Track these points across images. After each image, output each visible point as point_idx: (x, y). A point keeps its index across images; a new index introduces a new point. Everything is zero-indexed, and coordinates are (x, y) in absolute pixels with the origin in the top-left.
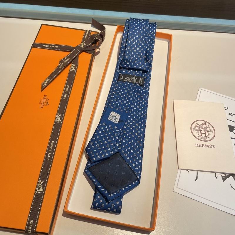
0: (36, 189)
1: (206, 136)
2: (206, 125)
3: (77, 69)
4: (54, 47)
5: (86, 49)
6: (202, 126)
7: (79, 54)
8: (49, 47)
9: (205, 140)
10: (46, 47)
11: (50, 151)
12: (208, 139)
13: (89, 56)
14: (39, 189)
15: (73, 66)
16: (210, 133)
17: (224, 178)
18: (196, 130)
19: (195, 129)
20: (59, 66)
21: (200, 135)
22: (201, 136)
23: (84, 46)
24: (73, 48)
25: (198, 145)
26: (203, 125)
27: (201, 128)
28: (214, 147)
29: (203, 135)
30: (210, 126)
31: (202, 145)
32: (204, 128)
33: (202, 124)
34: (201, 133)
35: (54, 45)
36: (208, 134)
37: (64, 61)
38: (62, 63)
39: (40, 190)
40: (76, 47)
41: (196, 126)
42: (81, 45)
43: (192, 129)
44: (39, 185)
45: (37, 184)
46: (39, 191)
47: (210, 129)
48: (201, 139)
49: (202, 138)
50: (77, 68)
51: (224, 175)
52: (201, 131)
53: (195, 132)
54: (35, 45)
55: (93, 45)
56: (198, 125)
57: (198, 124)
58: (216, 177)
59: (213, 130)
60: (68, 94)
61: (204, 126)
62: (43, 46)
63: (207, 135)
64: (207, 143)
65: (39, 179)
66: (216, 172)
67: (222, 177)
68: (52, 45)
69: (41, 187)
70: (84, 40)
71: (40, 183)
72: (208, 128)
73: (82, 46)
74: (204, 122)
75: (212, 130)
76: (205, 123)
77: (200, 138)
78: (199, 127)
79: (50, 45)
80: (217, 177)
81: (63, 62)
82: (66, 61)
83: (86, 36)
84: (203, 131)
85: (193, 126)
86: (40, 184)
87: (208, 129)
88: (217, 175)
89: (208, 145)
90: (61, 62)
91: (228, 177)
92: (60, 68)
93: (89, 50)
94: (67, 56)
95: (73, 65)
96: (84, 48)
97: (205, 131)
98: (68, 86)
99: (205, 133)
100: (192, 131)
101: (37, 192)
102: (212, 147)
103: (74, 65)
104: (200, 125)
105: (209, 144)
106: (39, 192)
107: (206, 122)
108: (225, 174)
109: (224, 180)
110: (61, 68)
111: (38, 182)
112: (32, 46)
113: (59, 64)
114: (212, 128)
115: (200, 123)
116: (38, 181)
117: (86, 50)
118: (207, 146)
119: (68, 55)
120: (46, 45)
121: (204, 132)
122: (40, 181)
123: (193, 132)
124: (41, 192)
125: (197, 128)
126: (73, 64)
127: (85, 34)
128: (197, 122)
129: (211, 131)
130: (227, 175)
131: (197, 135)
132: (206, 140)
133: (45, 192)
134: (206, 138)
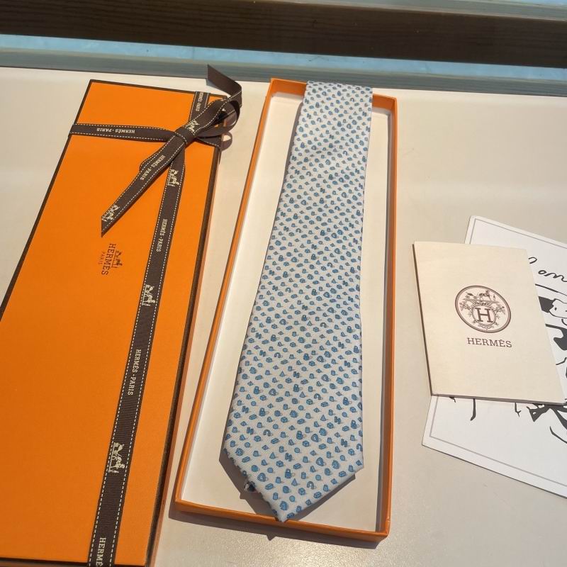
0: (107, 464)
1: (490, 321)
2: (489, 296)
3: (183, 182)
4: (123, 131)
5: (200, 135)
6: (482, 299)
7: (186, 146)
8: (113, 133)
9: (489, 330)
10: (105, 133)
11: (134, 373)
12: (496, 327)
13: (209, 151)
14: (114, 462)
15: (173, 175)
16: (499, 314)
17: (534, 413)
18: (468, 308)
19: (464, 306)
20: (140, 176)
21: (478, 319)
22: (480, 320)
23: (196, 127)
24: (171, 134)
25: (475, 340)
26: (484, 297)
27: (477, 303)
28: (509, 345)
29: (485, 319)
30: (498, 299)
31: (482, 342)
32: (485, 302)
33: (481, 295)
34: (480, 315)
35: (124, 128)
36: (496, 316)
37: (152, 163)
38: (146, 169)
39: (117, 466)
40: (177, 131)
41: (467, 299)
42: (189, 126)
43: (459, 305)
44: (114, 455)
45: (109, 452)
46: (115, 469)
47: (499, 306)
48: (481, 328)
49: (481, 325)
50: (183, 180)
51: (535, 407)
52: (478, 309)
53: (465, 313)
54: (77, 129)
55: (217, 126)
56: (471, 297)
57: (471, 295)
58: (518, 411)
59: (506, 309)
60: (167, 238)
61: (486, 298)
62: (98, 130)
63: (492, 319)
64: (494, 337)
65: (112, 440)
66: (516, 401)
67: (531, 411)
68: (119, 128)
69: (120, 459)
70: (194, 114)
71: (116, 449)
72: (495, 303)
73: (192, 129)
74: (484, 291)
75: (503, 307)
76: (487, 292)
77: (476, 325)
78: (475, 301)
79: (114, 128)
80: (518, 413)
81: (149, 166)
82: (157, 162)
83: (198, 106)
84: (483, 311)
85: (461, 300)
86: (116, 452)
87: (494, 306)
88: (520, 406)
89: (496, 341)
90: (144, 165)
91: (544, 410)
92: (142, 179)
93: (207, 138)
94: (157, 152)
95: (173, 173)
96: (197, 134)
97: (488, 310)
98: (165, 221)
99: (488, 315)
100: (460, 309)
101: (110, 471)
102: (505, 344)
103: (176, 173)
104: (475, 297)
105: (498, 339)
106: (115, 472)
107: (488, 290)
108: (537, 404)
109: (535, 418)
110: (146, 179)
111: (110, 448)
112: (71, 131)
113: (140, 170)
114: (503, 304)
115: (476, 292)
116: (111, 444)
117: (201, 138)
118: (493, 343)
119: (159, 150)
120: (105, 127)
121: (486, 312)
122: (116, 445)
123: (461, 313)
124: (120, 469)
125: (470, 304)
126: (173, 171)
127: (196, 102)
128: (469, 291)
129: (500, 309)
130: (540, 407)
131: (470, 320)
132: (491, 329)
133: (128, 469)
134: (491, 326)
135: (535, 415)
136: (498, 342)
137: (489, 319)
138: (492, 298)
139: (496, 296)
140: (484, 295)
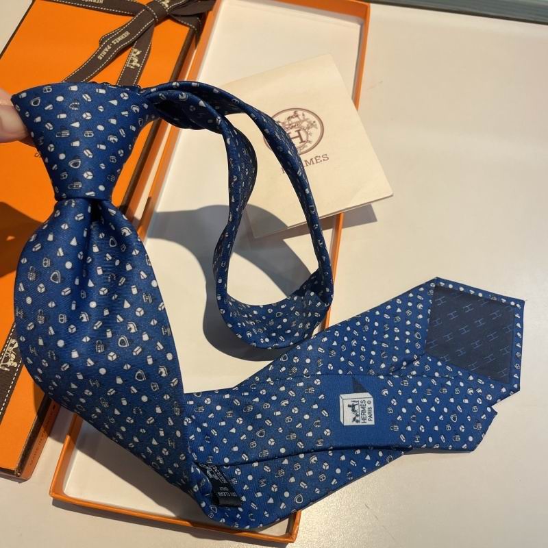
1: (302, 141)
2: (297, 116)
6: (290, 122)
9: (302, 151)
12: (309, 146)
14: (7, 359)
16: (312, 130)
24: (142, 7)
26: (292, 119)
28: (326, 158)
30: (308, 115)
32: (294, 125)
33: (289, 118)
39: (9, 363)
40: (148, 4)
44: (8, 351)
45: (4, 348)
46: (6, 366)
47: (310, 122)
61: (295, 120)
63: (304, 139)
72: (305, 120)
74: (291, 113)
75: (314, 122)
76: (295, 112)
87: (305, 124)
89: (311, 159)
94: (122, 27)
97: (298, 131)
99: (300, 136)
102: (322, 159)
105: (313, 157)
106: (6, 369)
107: (296, 110)
111: (6, 344)
114: (313, 119)
119: (125, 26)
121: (297, 134)
124: (11, 367)
129: (312, 125)
132: (305, 149)
134: (304, 146)
136: (314, 160)
137: (301, 139)
138: (301, 117)
139: (305, 113)
140: (292, 117)
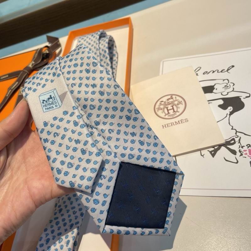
17: (213, 153)
18: (161, 109)
19: (159, 109)
21: (167, 113)
22: (169, 113)
27: (166, 105)
34: (168, 110)
36: (177, 108)
48: (169, 117)
49: (169, 116)
51: (213, 149)
52: (167, 108)
56: (163, 103)
57: (162, 101)
58: (202, 155)
59: (183, 102)
64: (177, 120)
66: (200, 150)
67: (211, 152)
80: (203, 156)
85: (157, 107)
88: (203, 152)
104: (165, 102)
108: (213, 147)
109: (213, 155)
115: (164, 99)
125: (162, 107)
130: (216, 148)
131: (163, 115)
135: (213, 154)
